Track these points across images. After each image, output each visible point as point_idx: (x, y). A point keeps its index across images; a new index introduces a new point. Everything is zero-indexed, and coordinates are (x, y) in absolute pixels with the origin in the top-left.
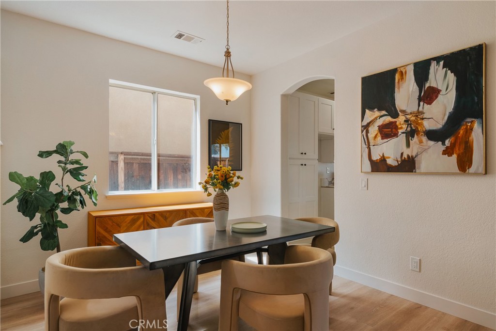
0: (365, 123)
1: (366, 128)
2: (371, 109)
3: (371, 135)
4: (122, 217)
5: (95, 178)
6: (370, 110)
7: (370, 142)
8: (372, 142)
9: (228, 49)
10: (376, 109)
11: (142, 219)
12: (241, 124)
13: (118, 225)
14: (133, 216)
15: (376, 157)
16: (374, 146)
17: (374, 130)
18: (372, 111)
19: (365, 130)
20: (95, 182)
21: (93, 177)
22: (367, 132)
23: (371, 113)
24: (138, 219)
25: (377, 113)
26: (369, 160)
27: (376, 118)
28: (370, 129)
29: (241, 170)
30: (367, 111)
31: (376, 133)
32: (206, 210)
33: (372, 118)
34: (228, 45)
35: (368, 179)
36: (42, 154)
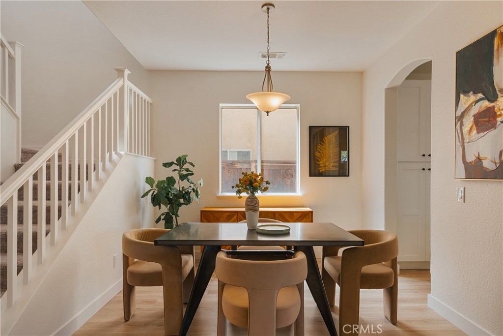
0: (459, 114)
1: (460, 119)
2: (466, 93)
3: (466, 129)
4: (220, 213)
5: (201, 181)
6: (465, 95)
7: (464, 137)
8: (466, 137)
9: (268, 64)
10: (471, 92)
11: (236, 217)
12: (348, 127)
13: (217, 219)
14: (228, 213)
15: (470, 158)
16: (468, 142)
17: (469, 121)
18: (466, 96)
19: (459, 123)
20: (200, 184)
21: (198, 180)
22: (462, 125)
23: (466, 98)
24: (233, 216)
25: (472, 98)
26: (463, 163)
27: (471, 105)
28: (464, 120)
29: (348, 176)
30: (462, 96)
31: (470, 125)
32: (295, 214)
33: (467, 106)
34: (268, 60)
35: (464, 188)
36: (165, 165)
